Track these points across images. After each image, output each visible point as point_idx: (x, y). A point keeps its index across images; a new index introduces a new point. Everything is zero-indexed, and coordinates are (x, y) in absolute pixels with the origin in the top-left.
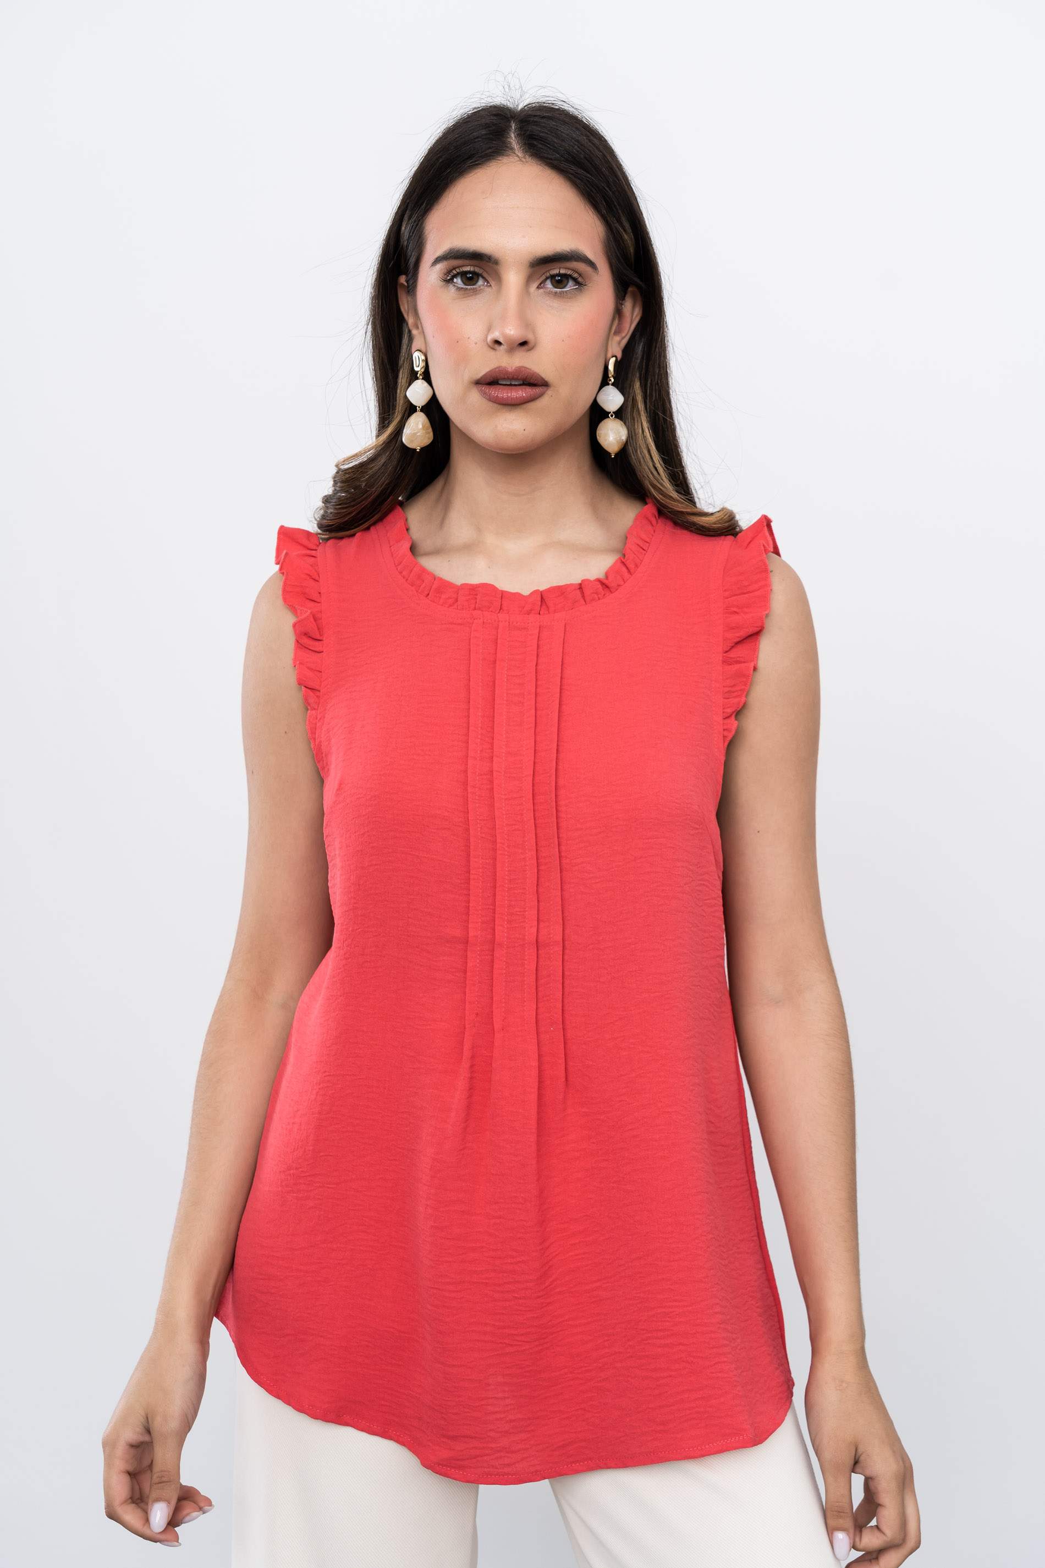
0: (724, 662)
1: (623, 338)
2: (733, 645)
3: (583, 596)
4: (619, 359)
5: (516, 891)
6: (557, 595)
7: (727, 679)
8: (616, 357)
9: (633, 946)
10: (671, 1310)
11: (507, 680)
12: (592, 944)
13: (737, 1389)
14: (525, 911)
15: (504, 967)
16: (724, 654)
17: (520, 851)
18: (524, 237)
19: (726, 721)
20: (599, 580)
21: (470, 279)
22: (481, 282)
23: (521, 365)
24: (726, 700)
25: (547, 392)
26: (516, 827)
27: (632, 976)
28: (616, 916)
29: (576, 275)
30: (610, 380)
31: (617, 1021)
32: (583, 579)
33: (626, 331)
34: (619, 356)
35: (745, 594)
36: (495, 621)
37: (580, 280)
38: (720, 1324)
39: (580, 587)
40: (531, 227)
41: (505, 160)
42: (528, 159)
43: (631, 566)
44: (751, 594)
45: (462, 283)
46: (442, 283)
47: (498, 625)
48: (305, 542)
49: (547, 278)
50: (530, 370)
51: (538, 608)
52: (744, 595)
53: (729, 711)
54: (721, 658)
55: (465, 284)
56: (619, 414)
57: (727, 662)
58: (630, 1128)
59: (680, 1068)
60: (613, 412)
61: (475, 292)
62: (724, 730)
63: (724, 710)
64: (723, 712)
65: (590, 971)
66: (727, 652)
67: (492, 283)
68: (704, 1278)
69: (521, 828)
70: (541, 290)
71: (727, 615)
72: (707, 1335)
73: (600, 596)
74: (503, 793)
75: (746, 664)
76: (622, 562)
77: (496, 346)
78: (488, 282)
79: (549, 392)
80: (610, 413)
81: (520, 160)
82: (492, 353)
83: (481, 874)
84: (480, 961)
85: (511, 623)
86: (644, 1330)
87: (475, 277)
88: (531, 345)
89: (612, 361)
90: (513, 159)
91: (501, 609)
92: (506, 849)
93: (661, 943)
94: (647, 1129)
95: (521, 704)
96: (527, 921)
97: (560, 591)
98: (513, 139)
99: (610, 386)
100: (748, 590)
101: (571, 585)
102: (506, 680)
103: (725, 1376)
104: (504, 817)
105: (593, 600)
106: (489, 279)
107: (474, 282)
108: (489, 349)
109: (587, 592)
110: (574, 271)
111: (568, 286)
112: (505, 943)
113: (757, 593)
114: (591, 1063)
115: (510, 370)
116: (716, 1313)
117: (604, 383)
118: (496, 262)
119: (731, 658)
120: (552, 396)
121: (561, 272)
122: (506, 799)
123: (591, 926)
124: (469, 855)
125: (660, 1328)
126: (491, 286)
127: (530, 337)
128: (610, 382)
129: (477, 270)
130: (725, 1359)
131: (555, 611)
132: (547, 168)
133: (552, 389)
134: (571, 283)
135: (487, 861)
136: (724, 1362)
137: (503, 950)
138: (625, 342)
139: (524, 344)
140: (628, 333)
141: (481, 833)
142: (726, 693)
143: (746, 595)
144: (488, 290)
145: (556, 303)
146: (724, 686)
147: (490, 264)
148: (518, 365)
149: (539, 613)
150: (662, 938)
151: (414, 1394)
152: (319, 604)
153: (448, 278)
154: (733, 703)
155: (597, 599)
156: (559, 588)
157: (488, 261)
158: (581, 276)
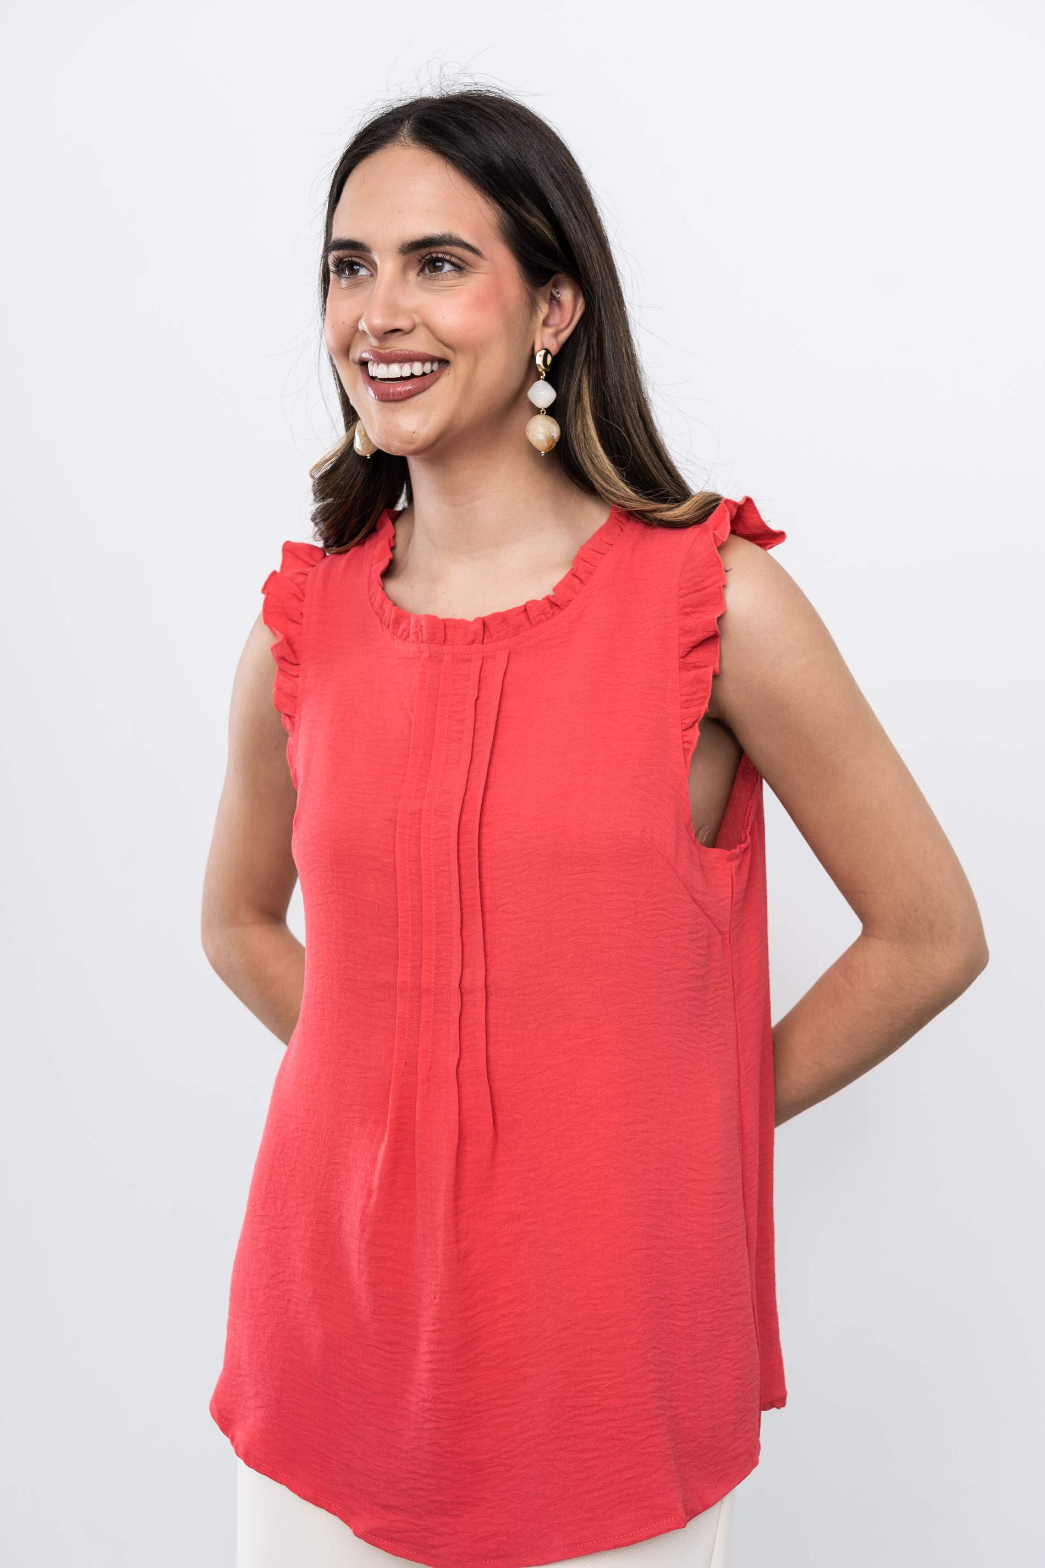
0: (680, 669)
1: (561, 331)
2: (689, 649)
3: (529, 619)
5: (443, 935)
6: (500, 621)
7: (684, 686)
8: (547, 349)
9: (560, 990)
11: (449, 716)
12: (518, 989)
13: (670, 1464)
14: (452, 956)
15: (432, 1015)
16: (681, 660)
17: (447, 893)
19: (685, 733)
20: (546, 599)
24: (685, 710)
26: (443, 868)
27: (560, 1021)
28: (542, 958)
29: (454, 260)
30: (540, 375)
31: (545, 1070)
32: (529, 600)
33: (565, 323)
35: (698, 591)
37: (460, 264)
38: (654, 1392)
42: (411, 143)
43: (583, 576)
44: (704, 591)
47: (443, 658)
48: (306, 558)
51: (480, 637)
52: (698, 593)
53: (689, 721)
54: (678, 665)
57: (684, 667)
58: (559, 1185)
59: (614, 1118)
62: (683, 743)
63: (683, 721)
64: (682, 724)
65: (516, 1018)
66: (683, 657)
67: (374, 272)
68: (637, 1343)
69: (448, 870)
71: (682, 617)
72: (638, 1407)
73: (548, 616)
74: (430, 833)
75: (704, 670)
76: (573, 574)
81: (402, 146)
83: (410, 918)
84: (410, 1008)
85: (455, 656)
89: (540, 355)
91: (445, 640)
92: (433, 891)
93: (590, 984)
94: (576, 1187)
95: (459, 742)
96: (453, 966)
97: (502, 617)
99: (539, 381)
100: (701, 587)
101: (516, 609)
102: (447, 716)
103: (657, 1450)
104: (432, 857)
105: (540, 621)
109: (533, 614)
111: (446, 269)
112: (433, 989)
113: (712, 590)
114: (520, 1117)
116: (651, 1381)
118: (369, 250)
119: (689, 663)
122: (433, 839)
123: (517, 970)
124: (396, 897)
128: (540, 378)
130: (658, 1432)
131: (497, 639)
134: (447, 266)
135: (414, 903)
136: (657, 1435)
137: (430, 997)
138: (565, 334)
141: (410, 874)
142: (684, 702)
143: (700, 593)
146: (681, 695)
149: (482, 643)
150: (591, 979)
151: (344, 1460)
152: (300, 626)
154: (692, 713)
156: (502, 613)
157: (363, 250)
158: (461, 260)
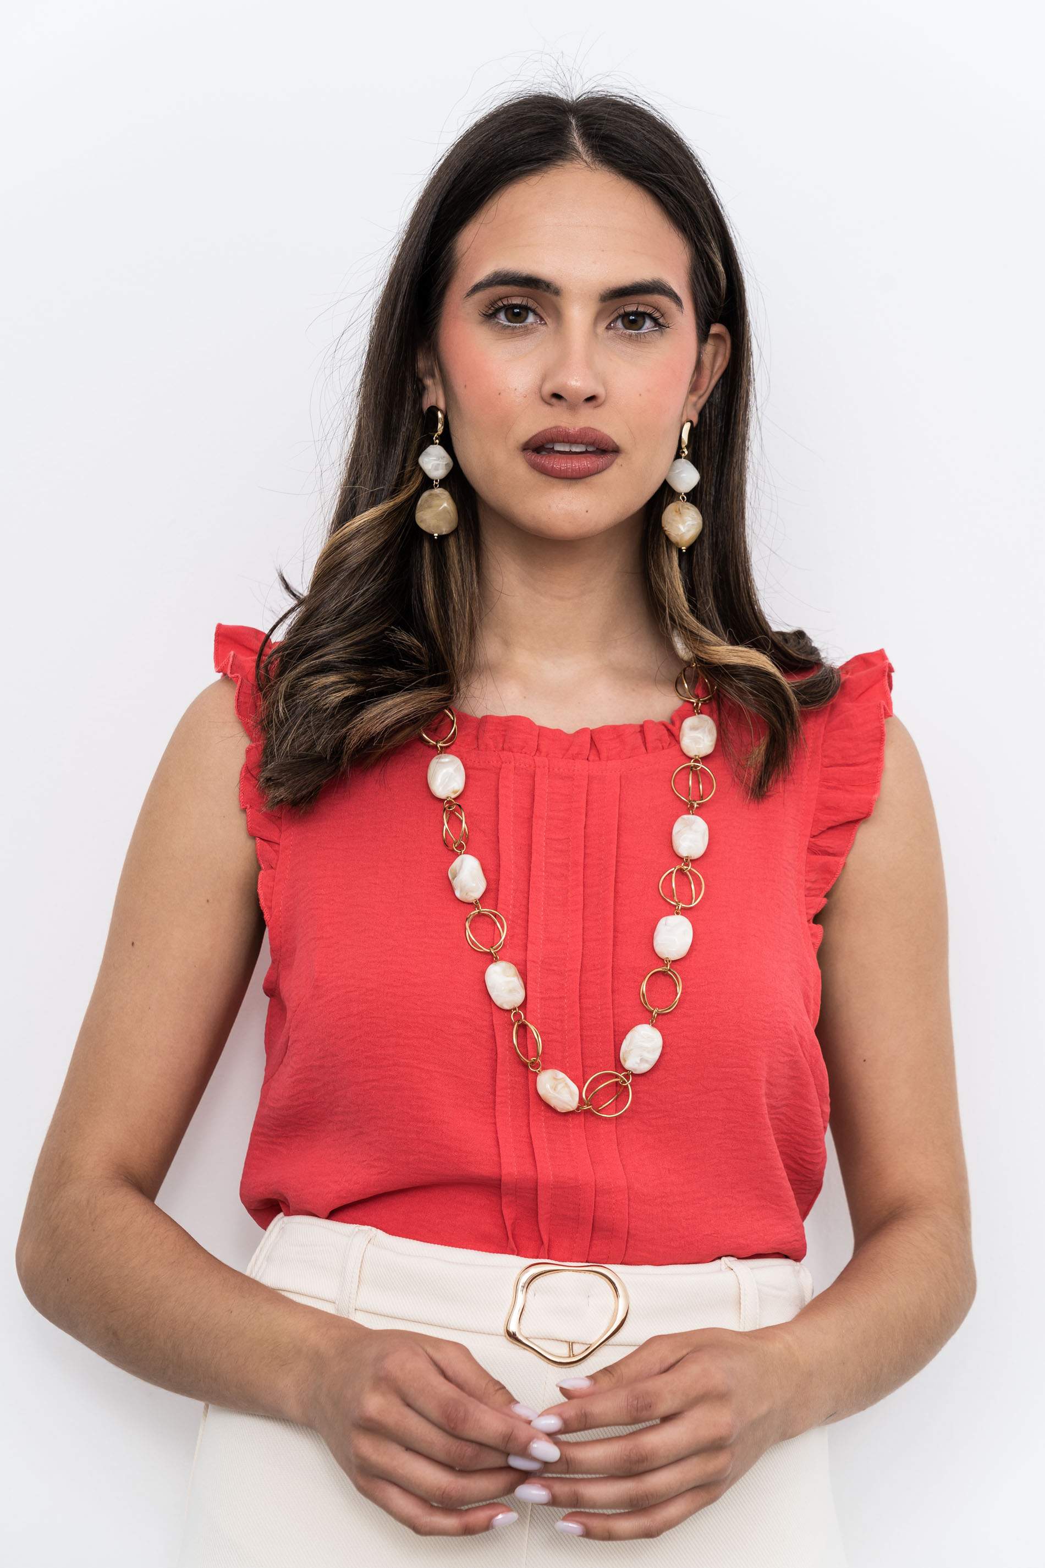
0: (808, 850)
1: (700, 397)
2: (825, 829)
3: (645, 743)
4: (695, 425)
6: (612, 737)
8: (691, 422)
11: (546, 844)
16: (811, 841)
18: (595, 262)
20: (663, 724)
21: (517, 314)
22: (531, 318)
23: (587, 425)
25: (616, 460)
29: (657, 315)
30: (684, 452)
32: (646, 719)
33: (704, 388)
34: (695, 421)
35: (848, 765)
36: (530, 766)
37: (661, 320)
39: (642, 729)
40: (603, 251)
41: (568, 165)
42: (598, 166)
44: (857, 768)
45: (505, 320)
46: (480, 318)
47: (535, 771)
49: (617, 318)
50: (599, 431)
51: (586, 752)
52: (849, 768)
55: (510, 321)
57: (812, 850)
60: (685, 494)
61: (527, 331)
62: (811, 935)
66: (814, 838)
67: (548, 321)
70: (611, 332)
73: (664, 744)
74: (539, 991)
75: (834, 858)
77: (554, 401)
78: (542, 319)
79: (620, 460)
80: (681, 494)
81: (589, 166)
82: (547, 408)
85: (551, 770)
87: (524, 313)
88: (600, 401)
89: (687, 427)
90: (579, 165)
91: (537, 750)
95: (563, 878)
97: (616, 732)
98: (576, 138)
99: (683, 460)
100: (854, 762)
101: (631, 726)
102: (544, 845)
105: (656, 748)
106: (544, 315)
107: (522, 319)
108: (542, 403)
109: (651, 737)
110: (656, 309)
111: (645, 327)
113: (866, 768)
115: (571, 431)
117: (678, 456)
118: (557, 292)
120: (621, 465)
121: (639, 310)
122: (542, 998)
124: (495, 1071)
126: (546, 323)
127: (599, 390)
128: (683, 455)
129: (531, 303)
131: (608, 759)
132: (622, 178)
133: (622, 456)
134: (648, 324)
135: (516, 1079)
138: (702, 401)
139: (591, 399)
140: (707, 390)
142: (806, 890)
143: (852, 768)
144: (543, 328)
145: (630, 349)
147: (547, 294)
148: (583, 426)
149: (588, 759)
153: (490, 312)
155: (661, 747)
156: (615, 728)
157: (545, 291)
158: (663, 315)
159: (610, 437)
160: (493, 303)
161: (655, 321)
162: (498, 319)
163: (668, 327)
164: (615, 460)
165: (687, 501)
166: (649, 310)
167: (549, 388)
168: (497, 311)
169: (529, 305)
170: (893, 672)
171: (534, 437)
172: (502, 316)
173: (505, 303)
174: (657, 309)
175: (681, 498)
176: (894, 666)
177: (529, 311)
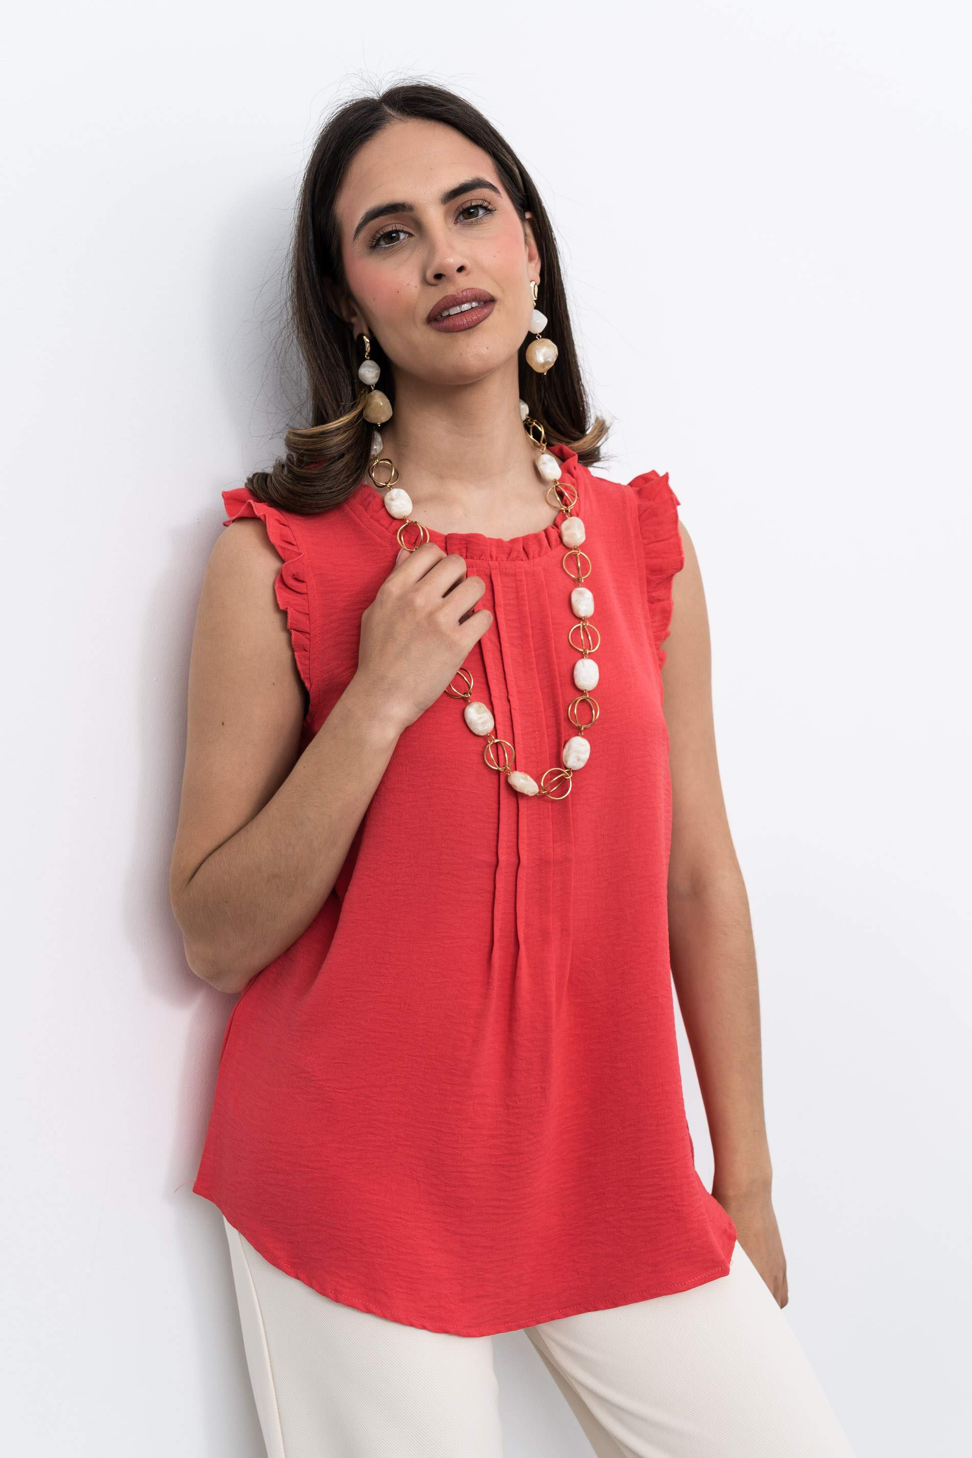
0: (648, 601)
4: (539, 285)
6: (534, 542)
7: (653, 615)
10: (658, 1168)
11: (506, 623)
14: (541, 834)
16: (648, 594)
19: (658, 652)
21: (392, 238)
22: (402, 237)
23: (466, 288)
24: (654, 634)
29: (485, 204)
35: (661, 541)
36: (487, 569)
37: (490, 207)
41: (388, 127)
42: (407, 118)
44: (666, 542)
45: (386, 246)
46: (369, 250)
47: (491, 572)
49: (459, 215)
50: (477, 289)
51: (521, 555)
52: (661, 543)
53: (658, 642)
54: (646, 598)
55: (389, 246)
56: (546, 334)
57: (650, 601)
60: (541, 333)
61: (401, 247)
62: (658, 659)
64: (655, 644)
66: (650, 592)
67: (415, 232)
69: (535, 760)
70: (460, 226)
71: (649, 560)
74: (520, 729)
75: (665, 602)
77: (436, 280)
78: (410, 235)
79: (496, 310)
80: (537, 334)
81: (401, 122)
82: (434, 288)
83: (507, 803)
86: (636, 1186)
87: (396, 236)
88: (467, 268)
90: (394, 122)
91: (490, 556)
95: (520, 646)
96: (543, 842)
99: (535, 309)
100: (663, 538)
104: (522, 750)
105: (556, 545)
106: (410, 231)
107: (396, 240)
108: (429, 285)
111: (480, 215)
112: (526, 864)
118: (411, 209)
119: (653, 597)
120: (498, 314)
122: (522, 734)
125: (650, 1184)
126: (414, 237)
127: (465, 261)
129: (399, 225)
132: (426, 121)
133: (498, 302)
134: (481, 212)
137: (524, 871)
139: (461, 269)
142: (653, 627)
143: (663, 543)
144: (412, 239)
145: (475, 230)
146: (652, 622)
148: (464, 289)
153: (374, 243)
157: (403, 211)
158: (489, 203)
159: (485, 291)
160: (373, 237)
161: (485, 208)
162: (381, 245)
163: (495, 210)
164: (494, 307)
165: (542, 337)
166: (480, 203)
167: (430, 274)
168: (378, 241)
169: (398, 229)
170: (678, 504)
171: (432, 310)
172: (382, 243)
173: (382, 233)
174: (484, 200)
175: (537, 337)
176: (680, 499)
177: (400, 233)
